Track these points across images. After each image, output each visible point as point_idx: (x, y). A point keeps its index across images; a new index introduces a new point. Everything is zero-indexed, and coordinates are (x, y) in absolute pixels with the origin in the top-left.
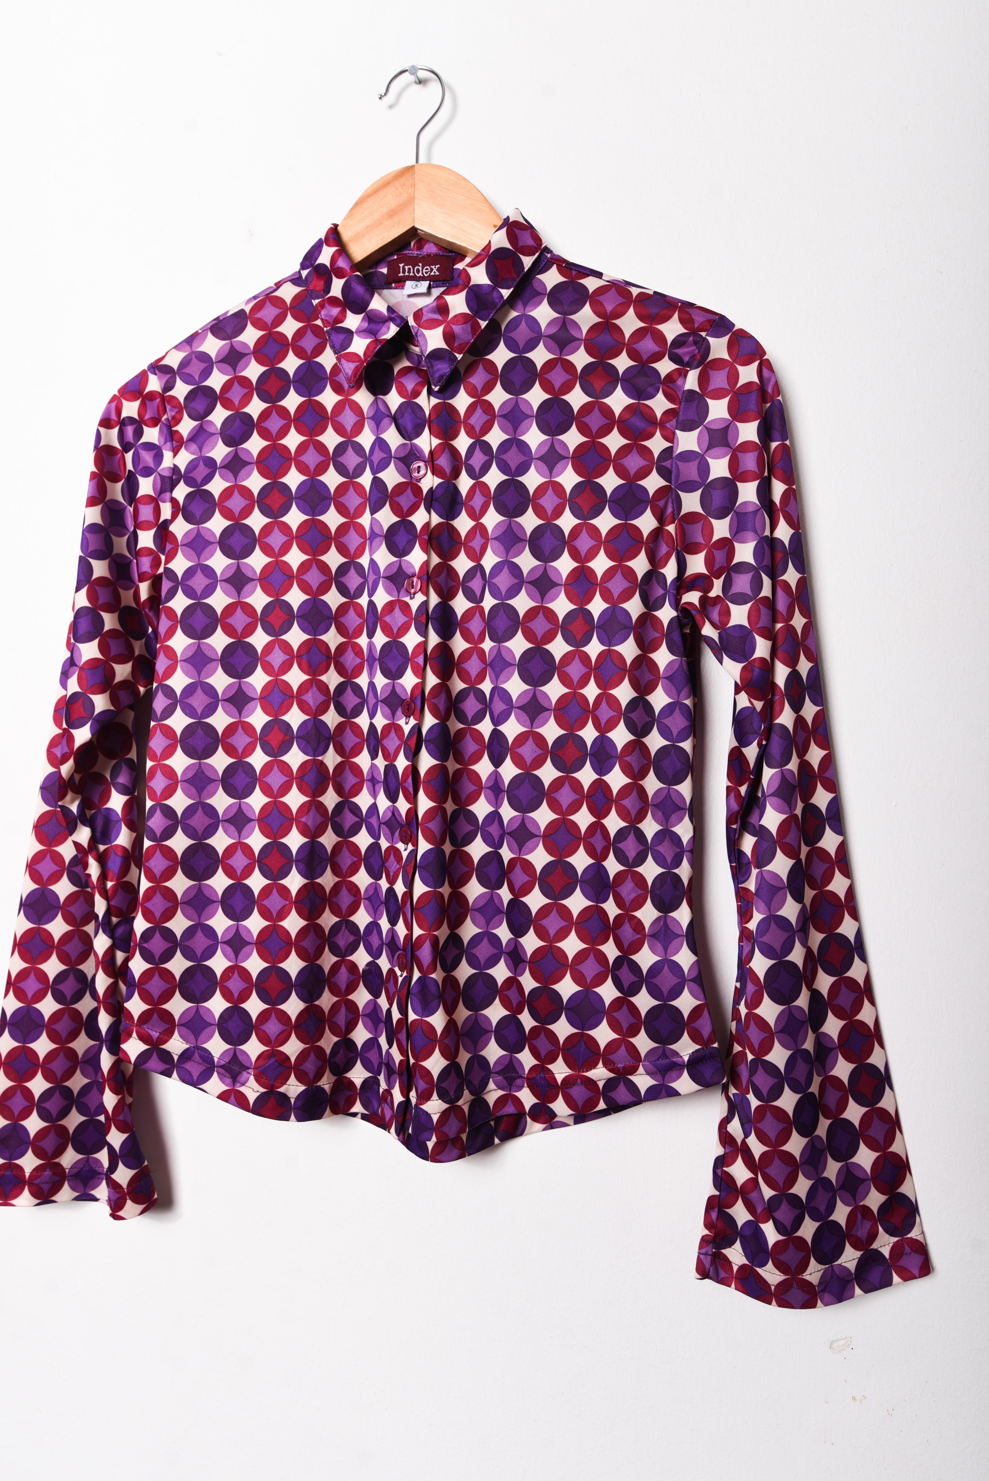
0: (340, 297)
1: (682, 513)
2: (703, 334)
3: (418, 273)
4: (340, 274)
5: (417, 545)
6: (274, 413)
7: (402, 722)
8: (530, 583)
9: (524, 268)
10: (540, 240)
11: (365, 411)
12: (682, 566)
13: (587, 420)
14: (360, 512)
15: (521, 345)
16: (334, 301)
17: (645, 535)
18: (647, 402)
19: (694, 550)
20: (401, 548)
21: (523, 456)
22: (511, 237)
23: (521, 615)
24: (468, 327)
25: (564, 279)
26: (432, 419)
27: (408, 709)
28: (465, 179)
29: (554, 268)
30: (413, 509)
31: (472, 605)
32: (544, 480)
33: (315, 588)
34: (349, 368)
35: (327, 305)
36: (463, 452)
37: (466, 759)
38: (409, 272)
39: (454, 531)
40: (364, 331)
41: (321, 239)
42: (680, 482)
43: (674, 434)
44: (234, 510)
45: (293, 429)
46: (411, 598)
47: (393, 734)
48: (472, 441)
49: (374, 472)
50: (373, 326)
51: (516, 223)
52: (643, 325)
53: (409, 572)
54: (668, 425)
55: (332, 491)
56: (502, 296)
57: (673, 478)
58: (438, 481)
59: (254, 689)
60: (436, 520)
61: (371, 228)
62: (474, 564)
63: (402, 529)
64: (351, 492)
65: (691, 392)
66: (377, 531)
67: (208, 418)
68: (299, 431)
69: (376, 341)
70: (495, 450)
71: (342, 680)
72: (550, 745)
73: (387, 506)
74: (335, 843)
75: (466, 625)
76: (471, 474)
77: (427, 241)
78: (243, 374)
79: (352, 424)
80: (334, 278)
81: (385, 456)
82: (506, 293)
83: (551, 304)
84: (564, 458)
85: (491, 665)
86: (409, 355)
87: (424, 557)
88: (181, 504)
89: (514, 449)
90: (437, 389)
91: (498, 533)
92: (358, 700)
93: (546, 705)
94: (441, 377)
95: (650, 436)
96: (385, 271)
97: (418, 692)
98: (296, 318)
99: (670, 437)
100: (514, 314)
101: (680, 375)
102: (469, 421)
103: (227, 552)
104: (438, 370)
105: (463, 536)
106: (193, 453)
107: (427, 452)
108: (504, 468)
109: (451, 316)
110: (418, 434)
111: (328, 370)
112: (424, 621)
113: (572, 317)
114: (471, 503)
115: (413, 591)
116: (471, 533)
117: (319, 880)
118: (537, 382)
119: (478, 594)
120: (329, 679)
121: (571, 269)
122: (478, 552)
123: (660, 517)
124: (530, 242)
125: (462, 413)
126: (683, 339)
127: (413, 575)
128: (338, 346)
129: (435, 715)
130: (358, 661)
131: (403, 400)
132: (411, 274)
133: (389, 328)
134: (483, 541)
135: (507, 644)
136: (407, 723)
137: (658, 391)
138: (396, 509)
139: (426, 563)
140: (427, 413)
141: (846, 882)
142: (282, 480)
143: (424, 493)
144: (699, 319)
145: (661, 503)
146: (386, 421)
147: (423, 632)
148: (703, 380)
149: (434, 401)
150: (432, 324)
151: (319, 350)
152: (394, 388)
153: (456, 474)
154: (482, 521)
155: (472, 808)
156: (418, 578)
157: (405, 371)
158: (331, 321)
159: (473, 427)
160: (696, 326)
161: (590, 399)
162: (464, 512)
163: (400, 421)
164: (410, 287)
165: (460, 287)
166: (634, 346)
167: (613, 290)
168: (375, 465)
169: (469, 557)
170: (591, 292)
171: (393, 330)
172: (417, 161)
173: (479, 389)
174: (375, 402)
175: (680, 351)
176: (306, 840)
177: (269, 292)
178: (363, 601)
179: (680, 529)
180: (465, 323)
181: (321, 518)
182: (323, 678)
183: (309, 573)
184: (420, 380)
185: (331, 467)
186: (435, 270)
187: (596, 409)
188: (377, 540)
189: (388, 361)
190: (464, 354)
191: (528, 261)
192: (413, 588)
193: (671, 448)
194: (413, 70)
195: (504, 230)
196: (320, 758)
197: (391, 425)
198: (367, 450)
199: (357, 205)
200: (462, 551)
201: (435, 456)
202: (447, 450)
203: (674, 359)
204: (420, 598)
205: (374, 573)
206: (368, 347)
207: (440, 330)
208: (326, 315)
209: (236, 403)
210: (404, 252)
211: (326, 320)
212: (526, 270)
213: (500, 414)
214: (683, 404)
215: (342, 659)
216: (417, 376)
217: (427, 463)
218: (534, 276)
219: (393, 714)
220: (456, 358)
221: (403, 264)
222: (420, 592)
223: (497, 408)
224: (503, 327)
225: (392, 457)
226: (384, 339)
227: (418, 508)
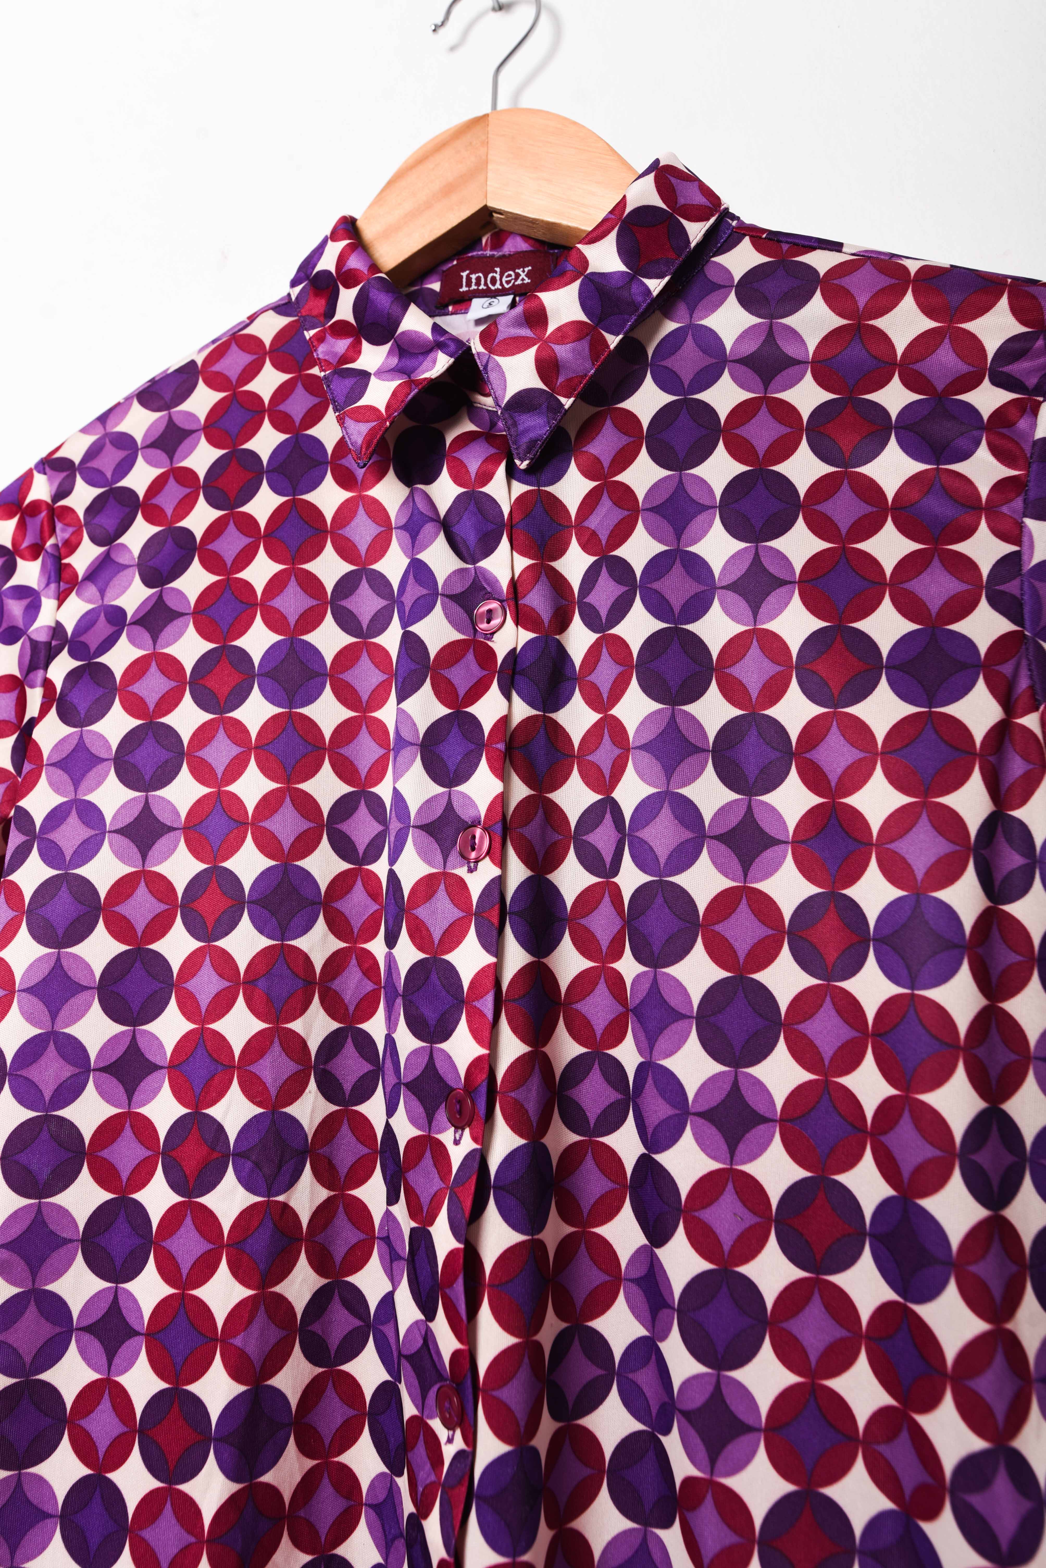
0: (351, 318)
3: (494, 283)
4: (352, 280)
5: (483, 764)
6: (232, 527)
7: (447, 1137)
8: (719, 838)
9: (688, 242)
10: (718, 198)
11: (393, 515)
13: (826, 508)
14: (378, 699)
16: (341, 329)
17: (978, 737)
18: (957, 467)
20: (452, 768)
21: (695, 584)
22: (664, 189)
23: (702, 907)
24: (584, 346)
25: (766, 260)
26: (515, 521)
27: (460, 1112)
28: (575, 123)
29: (747, 241)
30: (477, 692)
31: (595, 880)
32: (740, 628)
33: (286, 845)
34: (359, 431)
35: (329, 337)
36: (575, 583)
37: (586, 1211)
38: (478, 283)
39: (558, 733)
40: (390, 370)
41: (325, 234)
43: (1021, 526)
44: (147, 700)
45: (262, 551)
46: (471, 871)
47: (428, 1160)
48: (592, 559)
49: (405, 623)
50: (408, 363)
51: (671, 171)
52: (932, 324)
53: (466, 815)
54: (1005, 509)
55: (329, 661)
56: (648, 291)
57: (1027, 616)
58: (526, 636)
59: (161, 1046)
60: (521, 711)
61: (412, 215)
62: (599, 797)
63: (455, 730)
64: (365, 662)
66: (406, 735)
67: (121, 541)
68: (273, 555)
69: (411, 383)
70: (638, 575)
71: (335, 1025)
72: (774, 1202)
73: (427, 686)
74: (307, 1381)
75: (583, 921)
76: (592, 621)
77: (509, 234)
78: (185, 464)
79: (369, 539)
80: (342, 290)
81: (425, 592)
82: (656, 285)
83: (743, 302)
84: (783, 583)
85: (638, 1012)
86: (474, 412)
87: (497, 786)
88: (58, 690)
89: (678, 569)
90: (524, 465)
91: (648, 736)
92: (367, 1067)
93: (761, 1109)
94: (532, 443)
95: (968, 533)
96: (436, 286)
97: (482, 1078)
98: (279, 366)
99: (1011, 533)
100: (670, 326)
101: (1023, 412)
102: (586, 524)
103: (128, 778)
104: (527, 430)
105: (576, 742)
106: (89, 601)
107: (504, 583)
108: (657, 607)
109: (551, 328)
110: (489, 549)
111: (330, 448)
112: (495, 921)
113: (787, 321)
114: (592, 678)
115: (473, 855)
116: (593, 735)
117: (267, 1478)
118: (721, 444)
119: (608, 859)
120: (309, 1027)
121: (779, 241)
122: (607, 772)
123: (1006, 698)
124: (700, 199)
125: (573, 510)
126: (1022, 344)
127: (475, 823)
128: (344, 403)
129: (516, 1127)
130: (369, 986)
131: (461, 490)
132: (482, 287)
133: (434, 362)
134: (617, 752)
135: (672, 970)
136: (457, 1142)
137: (978, 444)
138: (444, 693)
139: (501, 799)
140: (506, 511)
142: (237, 643)
143: (500, 660)
145: (1007, 669)
146: (429, 528)
147: (493, 945)
149: (519, 488)
150: (515, 346)
151: (315, 416)
152: (444, 471)
153: (562, 623)
154: (614, 712)
155: (599, 1324)
156: (485, 829)
157: (465, 440)
158: (334, 361)
159: (594, 534)
161: (830, 469)
162: (577, 697)
163: (456, 529)
164: (479, 308)
165: (568, 275)
166: (917, 367)
167: (868, 269)
168: (407, 609)
169: (588, 784)
170: (822, 274)
171: (442, 362)
172: (494, 108)
173: (606, 464)
174: (411, 498)
175: (1016, 368)
176: (242, 1388)
177: (236, 329)
178: (380, 868)
180: (579, 339)
181: (305, 711)
182: (297, 1026)
183: (277, 817)
184: (492, 451)
185: (329, 617)
186: (523, 275)
187: (845, 487)
188: (406, 753)
189: (436, 425)
190: (576, 398)
191: (696, 231)
192: (473, 849)
193: (1017, 555)
195: (651, 179)
196: (281, 1198)
197: (437, 535)
198: (396, 585)
199: (390, 184)
200: (575, 772)
201: (520, 589)
202: (543, 578)
204: (488, 871)
205: (399, 819)
206: (394, 394)
207: (530, 354)
208: (326, 353)
209: (169, 512)
210: (470, 255)
211: (325, 360)
212: (693, 245)
213: (648, 506)
214: (1034, 467)
215: (336, 985)
216: (487, 445)
217: (505, 604)
218: (708, 261)
219: (430, 1118)
220: (562, 405)
221: (468, 272)
222: (487, 858)
223: (641, 495)
224: (650, 352)
225: (437, 594)
226: (426, 379)
227: (487, 688)
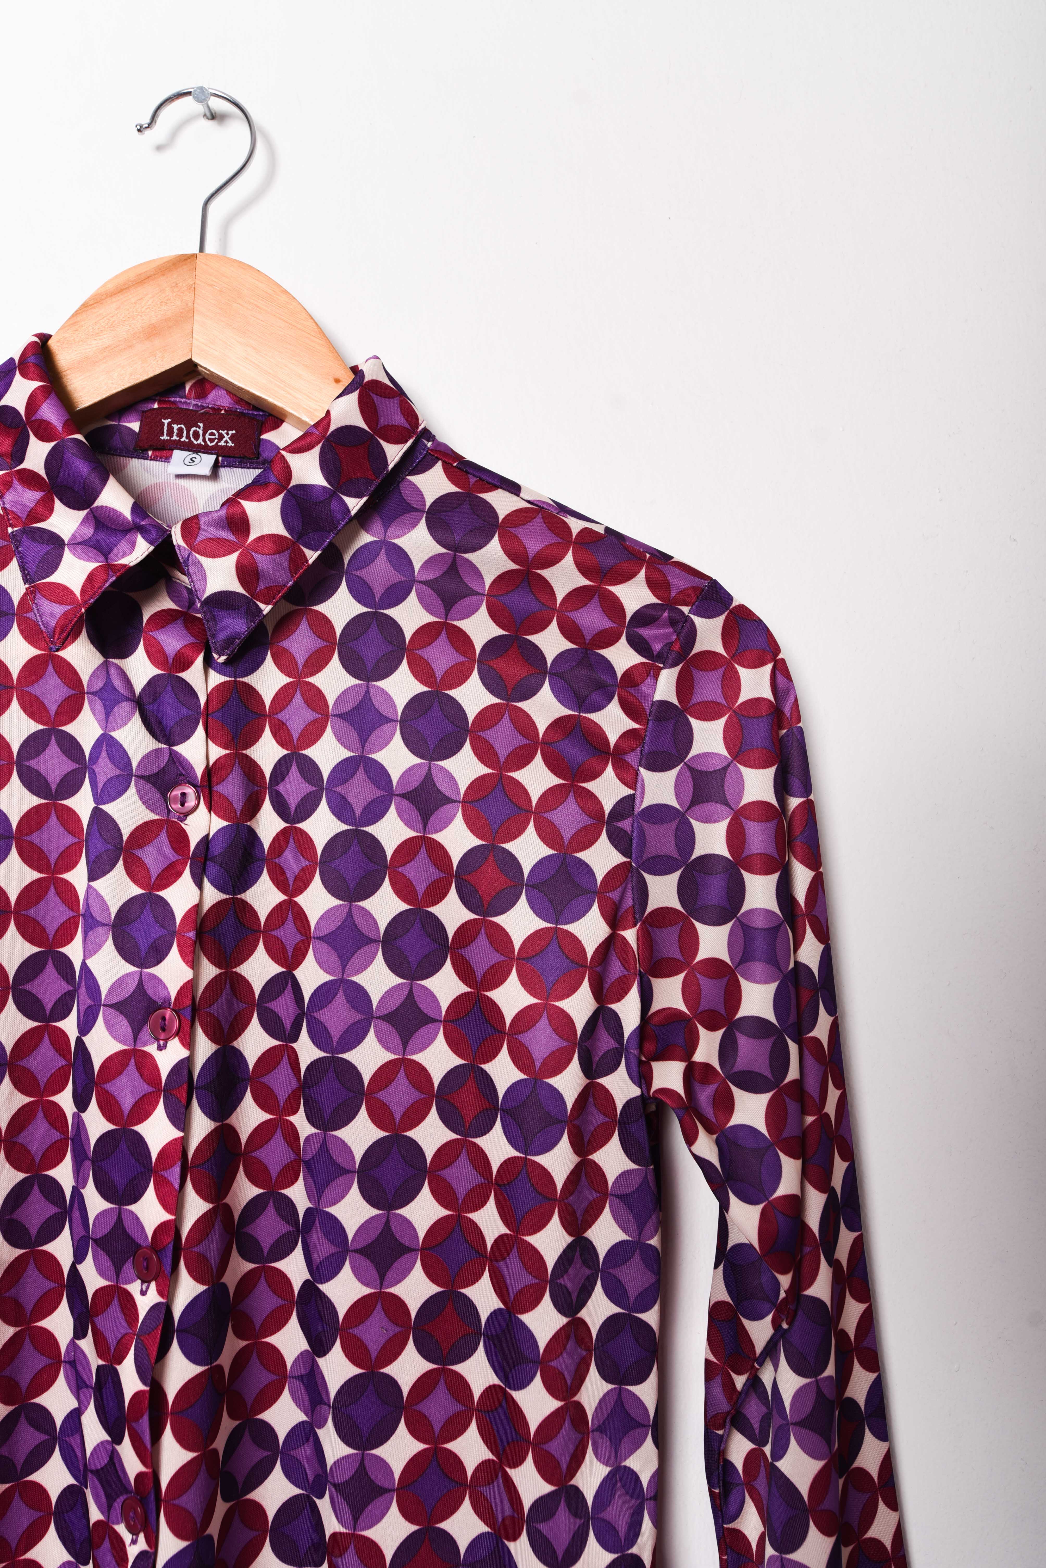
0: (42, 472)
1: (649, 909)
2: (686, 609)
3: (197, 438)
4: (45, 432)
5: (175, 950)
7: (134, 1288)
8: (384, 1018)
9: (386, 464)
10: (416, 417)
11: (85, 680)
12: (646, 998)
13: (490, 735)
14: (68, 863)
15: (378, 593)
16: (29, 479)
17: (589, 952)
18: (593, 716)
19: (666, 969)
20: (143, 950)
21: (375, 790)
22: (367, 408)
23: (366, 1078)
24: (283, 560)
25: (455, 489)
26: (211, 710)
27: (147, 1268)
28: (286, 292)
29: (439, 467)
30: (169, 876)
31: (275, 1043)
32: (412, 834)
34: (51, 606)
35: (16, 483)
36: (267, 770)
38: (180, 435)
39: (245, 912)
40: (84, 543)
41: (12, 360)
42: (646, 856)
43: (637, 773)
46: (160, 1048)
47: (115, 1307)
48: (284, 752)
49: (97, 796)
50: (102, 538)
51: (375, 384)
52: (585, 582)
53: (156, 996)
54: (626, 758)
55: (14, 824)
56: (348, 511)
57: (634, 850)
58: (218, 823)
60: (212, 895)
62: (281, 970)
63: (145, 912)
64: (53, 824)
65: (664, 704)
66: (97, 912)
69: (109, 567)
70: (325, 777)
71: (21, 1176)
72: (413, 1313)
73: (120, 867)
75: (263, 1080)
76: (281, 809)
77: (214, 386)
79: (59, 700)
80: (33, 439)
81: (117, 769)
82: (354, 504)
83: (432, 528)
84: (449, 800)
85: (309, 1162)
86: (173, 591)
87: (188, 974)
89: (360, 776)
90: (222, 659)
91: (328, 928)
92: (53, 1210)
93: (406, 1242)
94: (230, 640)
95: (597, 774)
96: (135, 426)
97: (168, 1241)
99: (629, 778)
100: (366, 538)
101: (647, 674)
102: (279, 717)
104: (225, 628)
105: (261, 918)
107: (199, 769)
108: (340, 810)
109: (253, 536)
110: (185, 734)
111: (15, 601)
112: (183, 1095)
113: (469, 556)
114: (279, 863)
115: (163, 1034)
116: (278, 914)
118: (405, 662)
119: (288, 1027)
121: (467, 473)
122: (290, 953)
123: (614, 920)
124: (399, 420)
125: (267, 700)
126: (652, 612)
127: (166, 1005)
128: (32, 568)
129: (197, 1276)
130: (57, 1136)
131: (157, 671)
132: (184, 439)
133: (133, 545)
134: (300, 936)
135: (339, 1133)
136: (143, 1294)
137: (610, 699)
138: (136, 874)
139: (190, 984)
140: (203, 699)
141: (893, 1517)
143: (192, 845)
144: (679, 583)
145: (615, 894)
146: (124, 707)
147: (181, 1120)
148: (684, 686)
149: (216, 679)
150: (217, 549)
152: (141, 647)
153: (253, 808)
154: (298, 899)
156: (174, 1011)
157: (163, 619)
158: (23, 516)
159: (286, 729)
160: (673, 594)
161: (495, 700)
162: (265, 876)
163: (150, 709)
164: (180, 460)
165: (271, 488)
166: (570, 615)
167: (538, 520)
168: (100, 783)
169: (271, 959)
170: (500, 517)
171: (142, 549)
172: (202, 248)
173: (300, 662)
174: (105, 666)
175: (646, 632)
178: (68, 1029)
179: (645, 938)
180: (279, 552)
184: (191, 640)
185: (15, 778)
186: (227, 438)
187: (506, 719)
188: (97, 930)
189: (132, 595)
190: (275, 605)
191: (394, 453)
192: (163, 1028)
193: (631, 798)
194: (201, 95)
195: (354, 396)
197: (133, 715)
198: (87, 750)
199: (86, 307)
200: (261, 946)
201: (214, 777)
202: (237, 766)
203: (639, 646)
204: (176, 1051)
205: (89, 992)
206: (90, 577)
207: (232, 559)
208: (13, 502)
210: (172, 399)
211: (13, 512)
212: (390, 467)
213: (336, 712)
214: (651, 723)
215: (22, 1139)
216: (185, 632)
217: (199, 789)
218: (404, 479)
219: (118, 1271)
220: (261, 611)
221: (169, 420)
222: (177, 1039)
223: (331, 701)
224: (346, 559)
225: (132, 775)
226: (124, 566)
227: (179, 874)
